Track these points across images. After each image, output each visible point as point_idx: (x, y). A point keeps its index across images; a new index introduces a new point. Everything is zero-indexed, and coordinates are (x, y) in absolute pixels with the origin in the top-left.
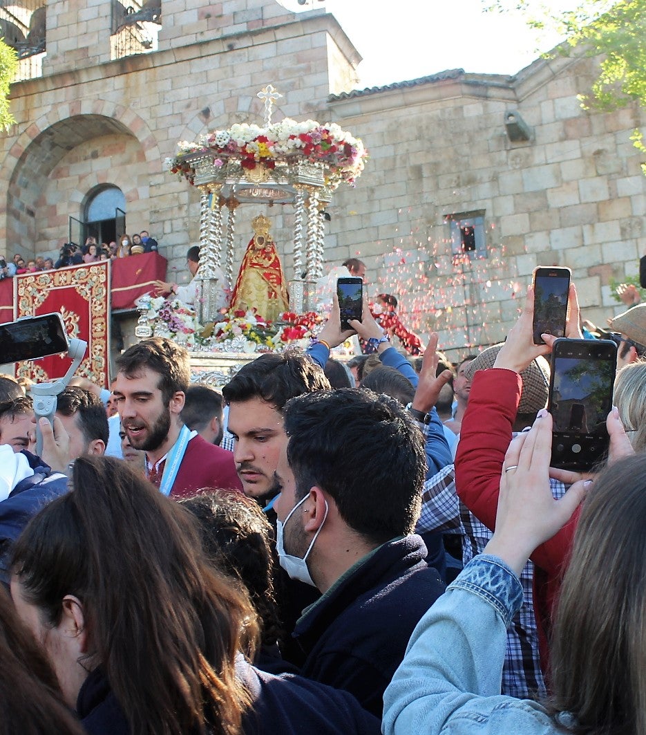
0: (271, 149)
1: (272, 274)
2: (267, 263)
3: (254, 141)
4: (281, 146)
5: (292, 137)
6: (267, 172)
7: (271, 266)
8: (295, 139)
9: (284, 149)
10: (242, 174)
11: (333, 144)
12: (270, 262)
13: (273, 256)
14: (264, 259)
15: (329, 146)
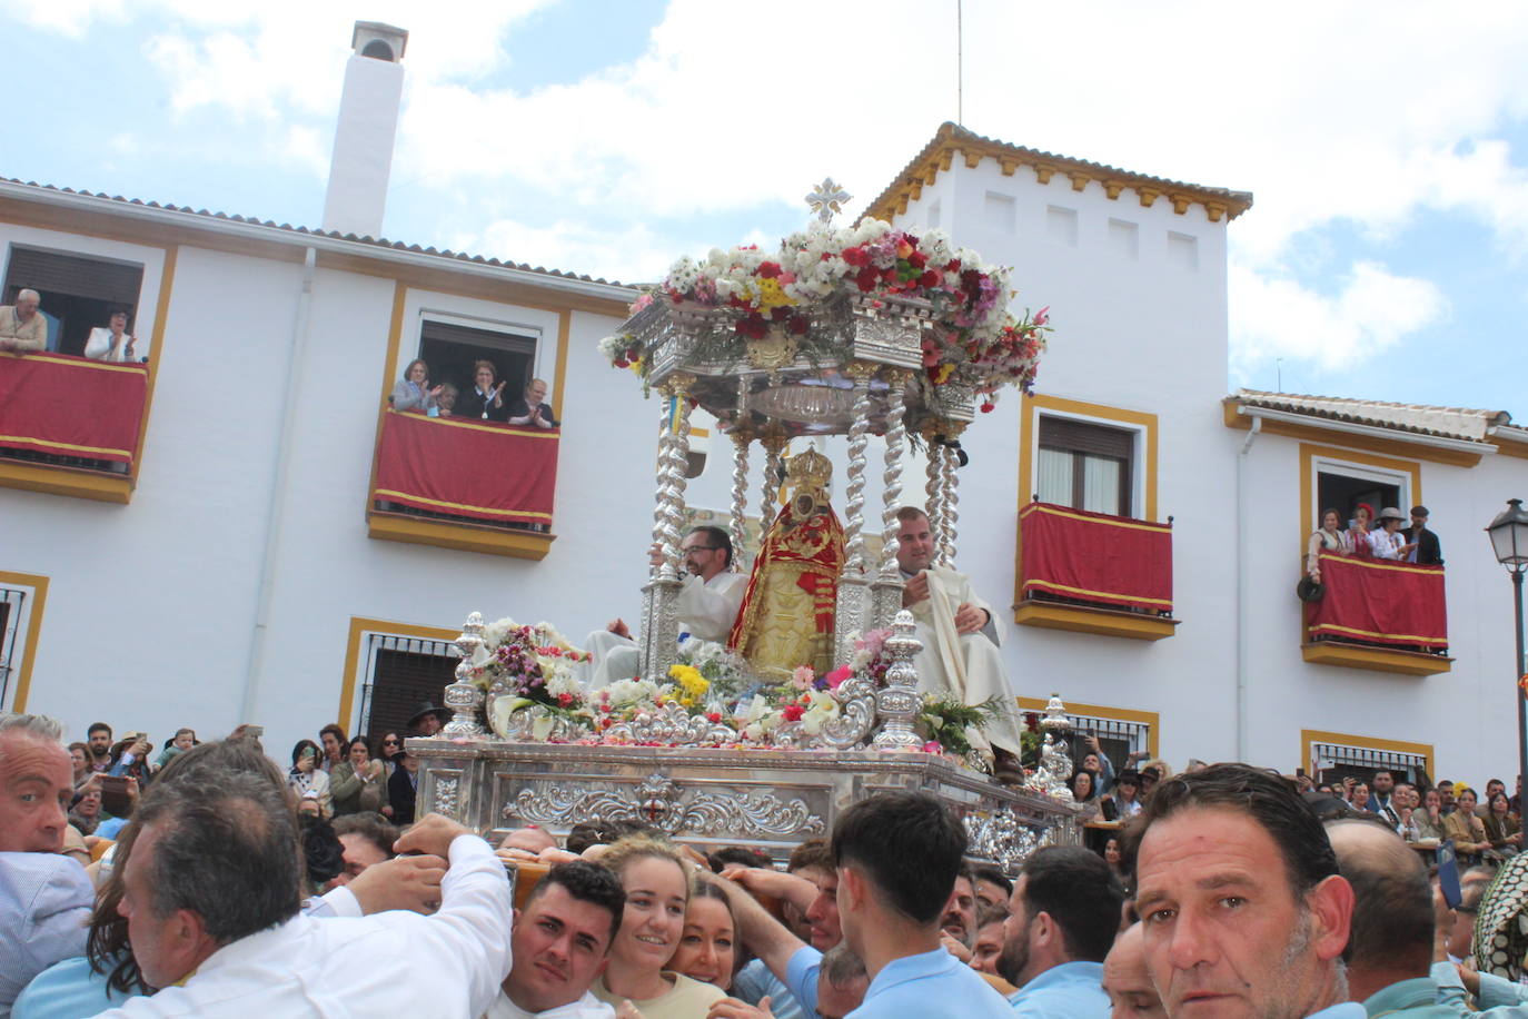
0: (789, 289)
1: (821, 576)
2: (808, 550)
3: (754, 274)
4: (805, 281)
5: (826, 256)
6: (792, 343)
7: (818, 556)
8: (832, 259)
9: (812, 284)
10: (740, 354)
11: (927, 268)
12: (819, 549)
13: (826, 538)
14: (804, 541)
15: (918, 272)
